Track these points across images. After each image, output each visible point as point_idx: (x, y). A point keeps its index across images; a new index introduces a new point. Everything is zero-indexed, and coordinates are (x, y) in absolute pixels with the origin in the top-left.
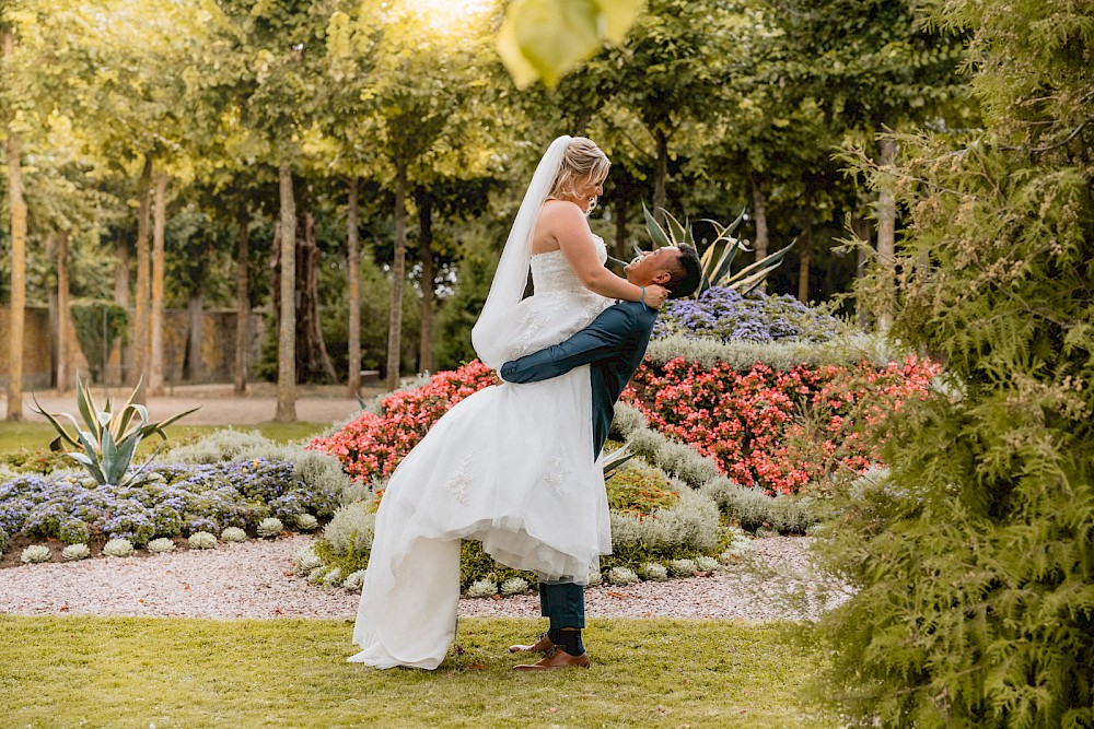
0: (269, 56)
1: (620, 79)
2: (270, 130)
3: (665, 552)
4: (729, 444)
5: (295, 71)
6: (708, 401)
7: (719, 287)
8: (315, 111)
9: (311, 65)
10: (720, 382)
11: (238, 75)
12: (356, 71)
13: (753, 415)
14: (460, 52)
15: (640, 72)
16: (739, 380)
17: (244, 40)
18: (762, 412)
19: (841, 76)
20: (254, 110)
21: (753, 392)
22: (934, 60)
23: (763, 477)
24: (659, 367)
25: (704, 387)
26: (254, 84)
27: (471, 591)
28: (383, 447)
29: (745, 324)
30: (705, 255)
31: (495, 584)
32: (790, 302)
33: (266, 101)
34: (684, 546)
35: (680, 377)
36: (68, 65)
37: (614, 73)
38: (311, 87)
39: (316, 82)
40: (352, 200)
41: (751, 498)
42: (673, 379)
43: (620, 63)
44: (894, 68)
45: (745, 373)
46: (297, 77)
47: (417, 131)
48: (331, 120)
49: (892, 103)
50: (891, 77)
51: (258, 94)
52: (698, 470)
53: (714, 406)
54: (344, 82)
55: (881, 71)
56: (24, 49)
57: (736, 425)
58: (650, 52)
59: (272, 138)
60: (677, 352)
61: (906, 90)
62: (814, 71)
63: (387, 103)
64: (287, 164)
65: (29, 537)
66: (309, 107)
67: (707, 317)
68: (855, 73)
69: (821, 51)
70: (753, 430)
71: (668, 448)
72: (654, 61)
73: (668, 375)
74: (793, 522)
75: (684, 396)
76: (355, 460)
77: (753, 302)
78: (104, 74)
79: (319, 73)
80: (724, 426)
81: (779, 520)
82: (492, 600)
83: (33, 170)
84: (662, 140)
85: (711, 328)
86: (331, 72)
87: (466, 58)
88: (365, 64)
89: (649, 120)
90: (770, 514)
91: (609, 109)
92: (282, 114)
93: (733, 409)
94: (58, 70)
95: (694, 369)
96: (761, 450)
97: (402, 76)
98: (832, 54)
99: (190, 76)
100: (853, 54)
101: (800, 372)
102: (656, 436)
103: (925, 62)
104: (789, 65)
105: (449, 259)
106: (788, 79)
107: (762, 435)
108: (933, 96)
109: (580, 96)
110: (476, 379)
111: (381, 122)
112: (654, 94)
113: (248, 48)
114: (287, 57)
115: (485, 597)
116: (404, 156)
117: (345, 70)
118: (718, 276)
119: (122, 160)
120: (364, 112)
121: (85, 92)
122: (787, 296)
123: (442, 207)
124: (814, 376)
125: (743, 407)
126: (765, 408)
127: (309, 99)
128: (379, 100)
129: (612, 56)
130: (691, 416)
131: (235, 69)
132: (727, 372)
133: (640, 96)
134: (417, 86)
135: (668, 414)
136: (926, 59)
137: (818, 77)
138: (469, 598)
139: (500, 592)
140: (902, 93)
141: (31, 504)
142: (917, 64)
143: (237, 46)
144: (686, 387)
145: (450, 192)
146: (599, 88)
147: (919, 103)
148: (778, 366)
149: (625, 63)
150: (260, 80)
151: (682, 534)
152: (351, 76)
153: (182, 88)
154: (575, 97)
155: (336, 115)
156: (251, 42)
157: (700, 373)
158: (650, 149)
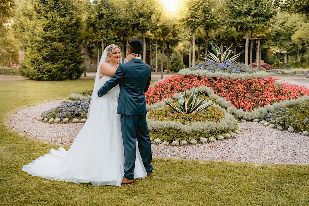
0: (142, 19)
1: (201, 22)
2: (142, 31)
3: (223, 132)
4: (233, 98)
5: (146, 21)
6: (227, 87)
7: (227, 60)
8: (149, 28)
9: (149, 20)
10: (230, 82)
11: (137, 22)
12: (156, 21)
13: (238, 90)
14: (174, 18)
15: (204, 21)
16: (234, 82)
17: (138, 17)
18: (240, 90)
19: (240, 22)
20: (140, 28)
21: (237, 85)
22: (256, 19)
23: (241, 106)
24: (216, 79)
25: (226, 84)
26: (139, 24)
27: (172, 143)
28: (154, 96)
29: (234, 69)
30: (224, 54)
31: (179, 142)
32: (243, 64)
33: (141, 27)
34: (227, 130)
35: (220, 81)
36: (111, 21)
37: (200, 21)
38: (149, 24)
39: (149, 23)
40: (157, 43)
41: (239, 112)
42: (219, 82)
43: (201, 20)
44: (249, 21)
45: (235, 80)
46: (146, 22)
47: (167, 32)
48: (152, 29)
49: (249, 27)
50: (248, 22)
51: (140, 25)
52: (227, 104)
53: (228, 88)
54: (154, 23)
55: (247, 21)
56: (104, 19)
57: (234, 92)
58: (206, 18)
59: (142, 33)
60: (220, 75)
61: (251, 24)
62: (235, 21)
63: (161, 27)
64: (144, 37)
65: (75, 116)
66: (148, 27)
67: (226, 67)
68: (242, 22)
69: (236, 18)
70: (238, 94)
71: (219, 99)
72: (207, 19)
73: (218, 81)
74: (250, 118)
75: (222, 86)
76: (148, 98)
77: (235, 64)
78: (116, 22)
79: (150, 22)
80: (231, 93)
81: (246, 118)
82: (178, 147)
83: (109, 39)
84: (207, 33)
85: (227, 70)
86: (152, 22)
87: (174, 19)
88: (158, 20)
89: (206, 29)
90: (244, 116)
91: (199, 27)
92: (144, 29)
93: (233, 89)
94: (109, 22)
95: (224, 79)
96: (240, 99)
97: (164, 22)
98: (238, 18)
99: (129, 22)
100: (242, 18)
101: (247, 80)
102: (216, 96)
103: (254, 20)
104: (231, 20)
105: (172, 52)
106: (230, 23)
107: (240, 95)
108: (256, 25)
109: (194, 25)
110: (175, 80)
111: (160, 30)
112: (207, 25)
113: (139, 18)
114: (145, 19)
115: (176, 146)
116: (164, 36)
117: (154, 21)
118: (227, 58)
119: (120, 37)
120: (157, 28)
121: (113, 25)
122: (242, 63)
123: (171, 44)
124: (250, 81)
125: (235, 89)
126: (241, 89)
127: (148, 26)
128: (160, 26)
129: (200, 19)
130: (224, 91)
131: (136, 21)
132: (231, 80)
133: (204, 25)
134: (166, 24)
135: (218, 90)
136: (254, 19)
137: (236, 22)
138: (172, 145)
139: (180, 144)
140: (251, 25)
141: (77, 108)
142: (253, 20)
143: (137, 18)
144: (222, 83)
145: (172, 42)
146: (197, 24)
147: (254, 27)
148: (242, 79)
149: (202, 20)
150: (140, 23)
151: (227, 126)
152: (155, 22)
153: (128, 24)
154: (193, 26)
155: (153, 29)
156: (139, 17)
157: (225, 80)
158: (205, 34)
